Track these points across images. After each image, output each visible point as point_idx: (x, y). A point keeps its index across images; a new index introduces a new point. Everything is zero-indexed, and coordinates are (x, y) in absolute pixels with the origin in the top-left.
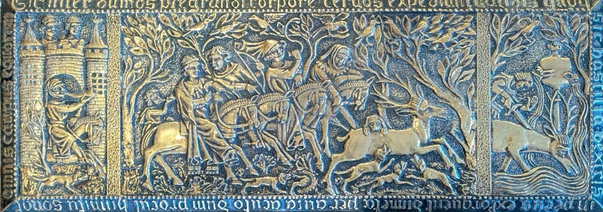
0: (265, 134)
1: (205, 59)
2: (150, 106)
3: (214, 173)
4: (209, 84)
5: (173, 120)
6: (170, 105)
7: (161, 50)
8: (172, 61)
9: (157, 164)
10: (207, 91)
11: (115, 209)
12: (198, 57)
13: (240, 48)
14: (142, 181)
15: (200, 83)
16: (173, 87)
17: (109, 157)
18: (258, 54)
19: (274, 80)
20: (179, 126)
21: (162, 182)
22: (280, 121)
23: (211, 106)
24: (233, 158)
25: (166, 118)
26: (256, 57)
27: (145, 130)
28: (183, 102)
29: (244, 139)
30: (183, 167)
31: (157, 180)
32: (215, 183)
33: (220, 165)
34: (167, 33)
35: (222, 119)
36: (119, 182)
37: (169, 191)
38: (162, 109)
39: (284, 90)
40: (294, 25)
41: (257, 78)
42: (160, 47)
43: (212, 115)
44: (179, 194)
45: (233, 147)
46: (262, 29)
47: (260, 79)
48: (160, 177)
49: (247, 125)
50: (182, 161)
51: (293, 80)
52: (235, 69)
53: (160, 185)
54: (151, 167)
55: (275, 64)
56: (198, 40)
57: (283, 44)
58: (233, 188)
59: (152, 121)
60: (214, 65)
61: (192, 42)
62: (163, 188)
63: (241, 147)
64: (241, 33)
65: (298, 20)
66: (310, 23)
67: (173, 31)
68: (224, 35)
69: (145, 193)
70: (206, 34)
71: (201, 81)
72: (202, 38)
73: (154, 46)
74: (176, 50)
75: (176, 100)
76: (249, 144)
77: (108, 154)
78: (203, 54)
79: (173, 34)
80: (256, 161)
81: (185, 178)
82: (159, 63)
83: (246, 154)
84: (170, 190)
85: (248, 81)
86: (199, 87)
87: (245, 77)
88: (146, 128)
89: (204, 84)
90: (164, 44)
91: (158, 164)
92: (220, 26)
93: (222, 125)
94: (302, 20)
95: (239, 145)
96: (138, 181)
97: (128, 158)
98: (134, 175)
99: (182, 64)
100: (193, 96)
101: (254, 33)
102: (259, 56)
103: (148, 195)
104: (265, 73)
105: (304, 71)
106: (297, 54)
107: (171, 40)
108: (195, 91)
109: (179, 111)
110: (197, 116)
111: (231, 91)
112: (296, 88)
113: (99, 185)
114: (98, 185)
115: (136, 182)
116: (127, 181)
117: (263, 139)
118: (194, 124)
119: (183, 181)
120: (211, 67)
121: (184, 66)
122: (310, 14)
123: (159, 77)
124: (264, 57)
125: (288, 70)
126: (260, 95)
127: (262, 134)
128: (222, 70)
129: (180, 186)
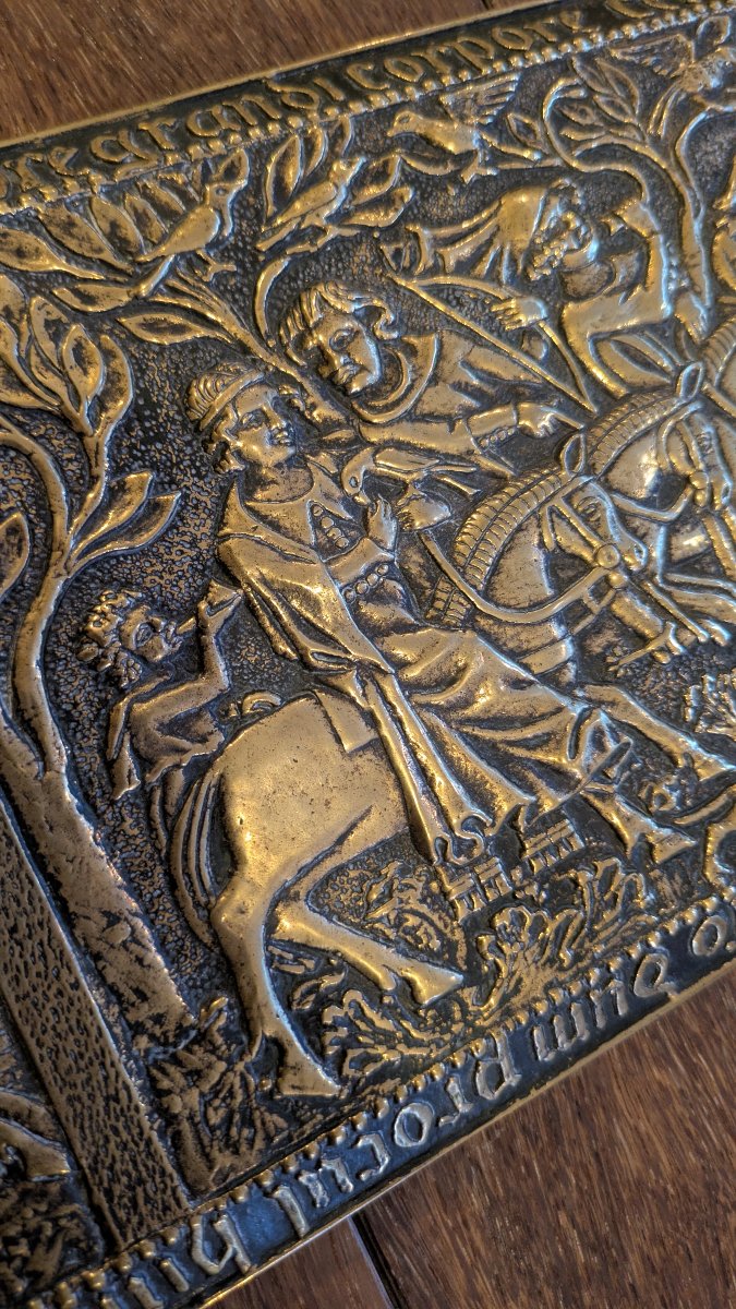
0: (679, 585)
1: (290, 360)
2: (134, 686)
3: (564, 853)
4: (360, 466)
5: (277, 700)
6: (232, 639)
7: (65, 397)
8: (145, 430)
9: (301, 949)
10: (362, 499)
11: (186, 1287)
12: (255, 363)
13: (414, 262)
14: (264, 1074)
15: (319, 476)
16: (203, 545)
17: (40, 1044)
18: (496, 262)
19: (612, 346)
20: (320, 715)
21: (363, 1026)
22: (711, 502)
23: (415, 561)
24: (611, 746)
25: (240, 708)
26: (493, 276)
27: (165, 814)
28: (283, 593)
29: (611, 646)
30: (423, 901)
31: (334, 1027)
32: (592, 896)
33: (570, 804)
34: (59, 303)
35: (487, 594)
36: (158, 1144)
37: (414, 1052)
38: (201, 667)
39: (662, 371)
40: (571, 109)
41: (541, 363)
42: (52, 381)
43: (434, 598)
44: (465, 1040)
45: (589, 700)
46: (465, 158)
47: (555, 361)
48: (340, 1004)
49: (595, 576)
50: (403, 872)
51: (674, 324)
52: (440, 357)
53: (360, 1045)
54: (273, 978)
55: (580, 282)
56: (220, 286)
57: (569, 191)
58: (671, 878)
59: (184, 751)
60: (343, 377)
61: (198, 307)
62: (381, 1050)
63: (618, 682)
64: (386, 201)
65: (576, 86)
66: (623, 84)
67: (79, 286)
68: (323, 231)
69: (308, 1129)
70: (244, 255)
71: (321, 468)
72: (234, 274)
73: (23, 387)
74: (140, 369)
75: (247, 602)
76: (640, 653)
77: (26, 1030)
78: (271, 343)
79: (89, 299)
80: (699, 712)
81: (450, 946)
82: (87, 457)
83: (649, 702)
84: (419, 1044)
85: (512, 393)
86: (328, 496)
87: (491, 378)
88: (164, 801)
89: (340, 474)
90: (70, 360)
91: (304, 946)
92: (284, 199)
93: (499, 622)
94: (590, 83)
95: (604, 682)
96: (245, 1085)
97: (143, 997)
98: (210, 1066)
99: (198, 423)
100: (318, 548)
101: (439, 184)
102: (505, 274)
103: (328, 1127)
104: (561, 330)
105: (694, 272)
106: (637, 215)
107: (94, 329)
108: (317, 525)
109: (283, 647)
110: (375, 632)
111: (465, 457)
112: (700, 349)
113: (55, 1221)
114: (49, 1230)
115: (239, 1098)
116: (191, 1118)
117: (682, 607)
118: (385, 673)
119: (451, 964)
120: (335, 389)
121: (212, 427)
122: (603, 52)
123: (112, 520)
124: (525, 269)
125: (638, 289)
126: (587, 430)
127: (671, 589)
128: (390, 379)
129: (451, 996)
